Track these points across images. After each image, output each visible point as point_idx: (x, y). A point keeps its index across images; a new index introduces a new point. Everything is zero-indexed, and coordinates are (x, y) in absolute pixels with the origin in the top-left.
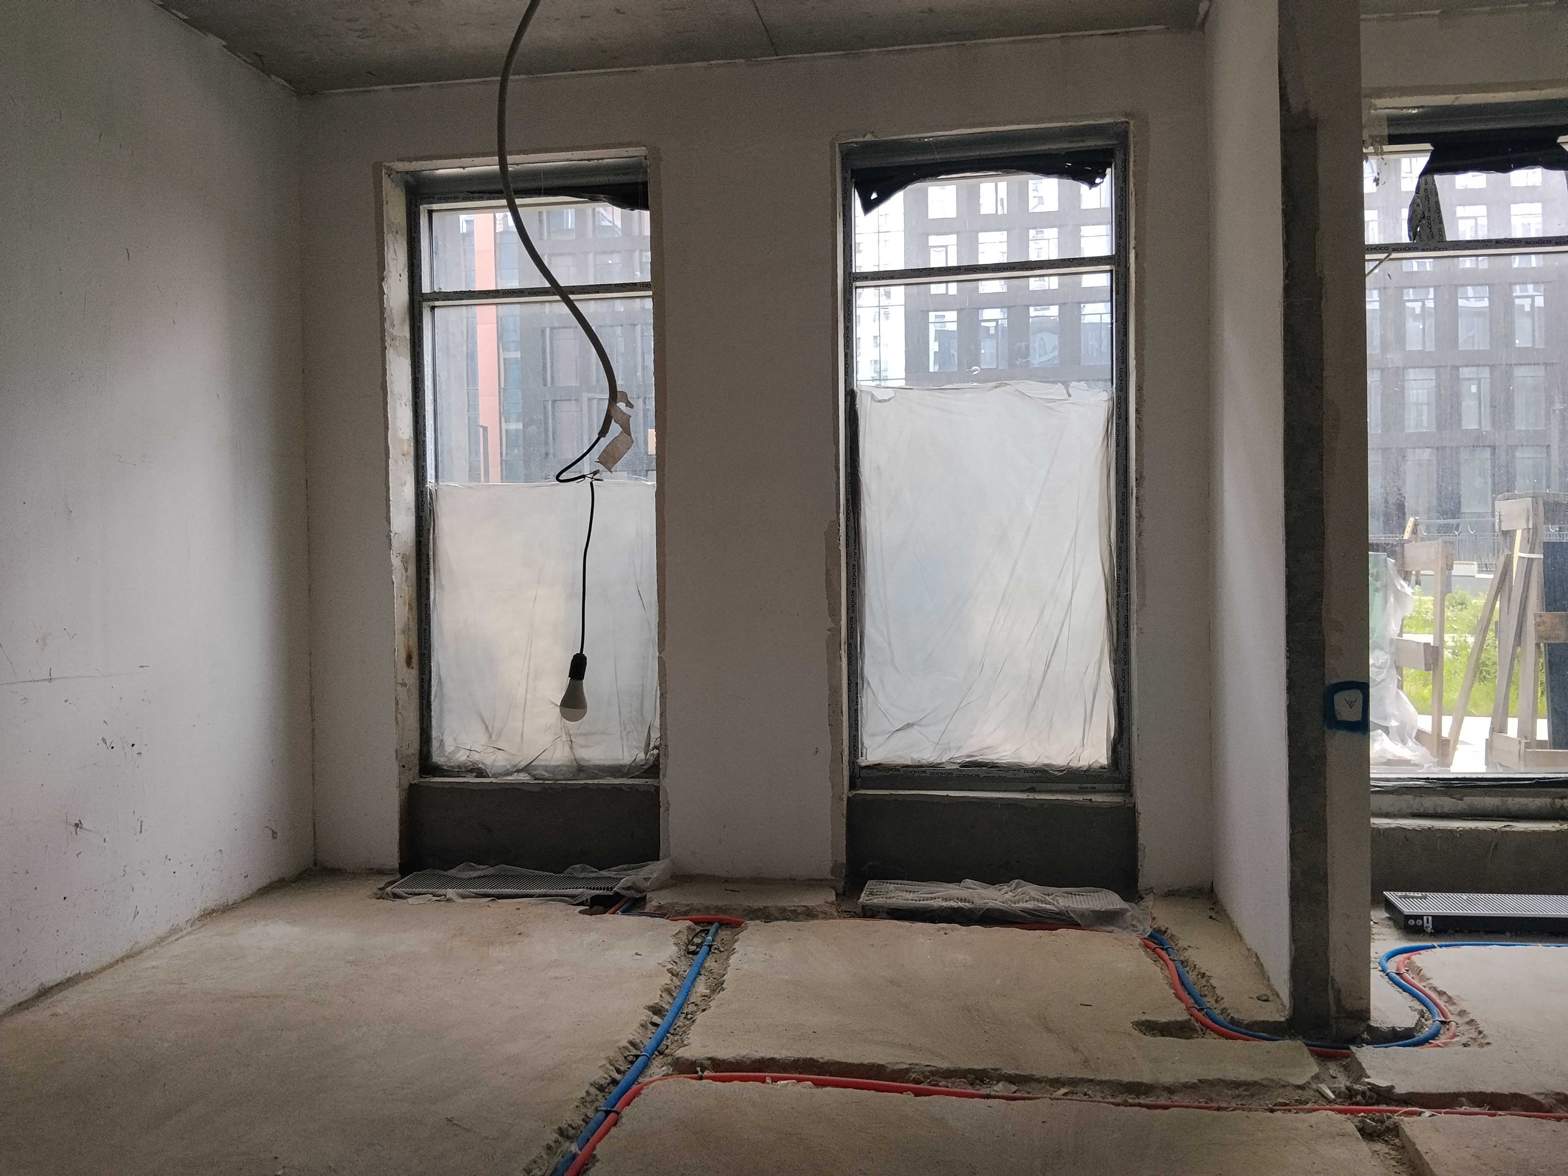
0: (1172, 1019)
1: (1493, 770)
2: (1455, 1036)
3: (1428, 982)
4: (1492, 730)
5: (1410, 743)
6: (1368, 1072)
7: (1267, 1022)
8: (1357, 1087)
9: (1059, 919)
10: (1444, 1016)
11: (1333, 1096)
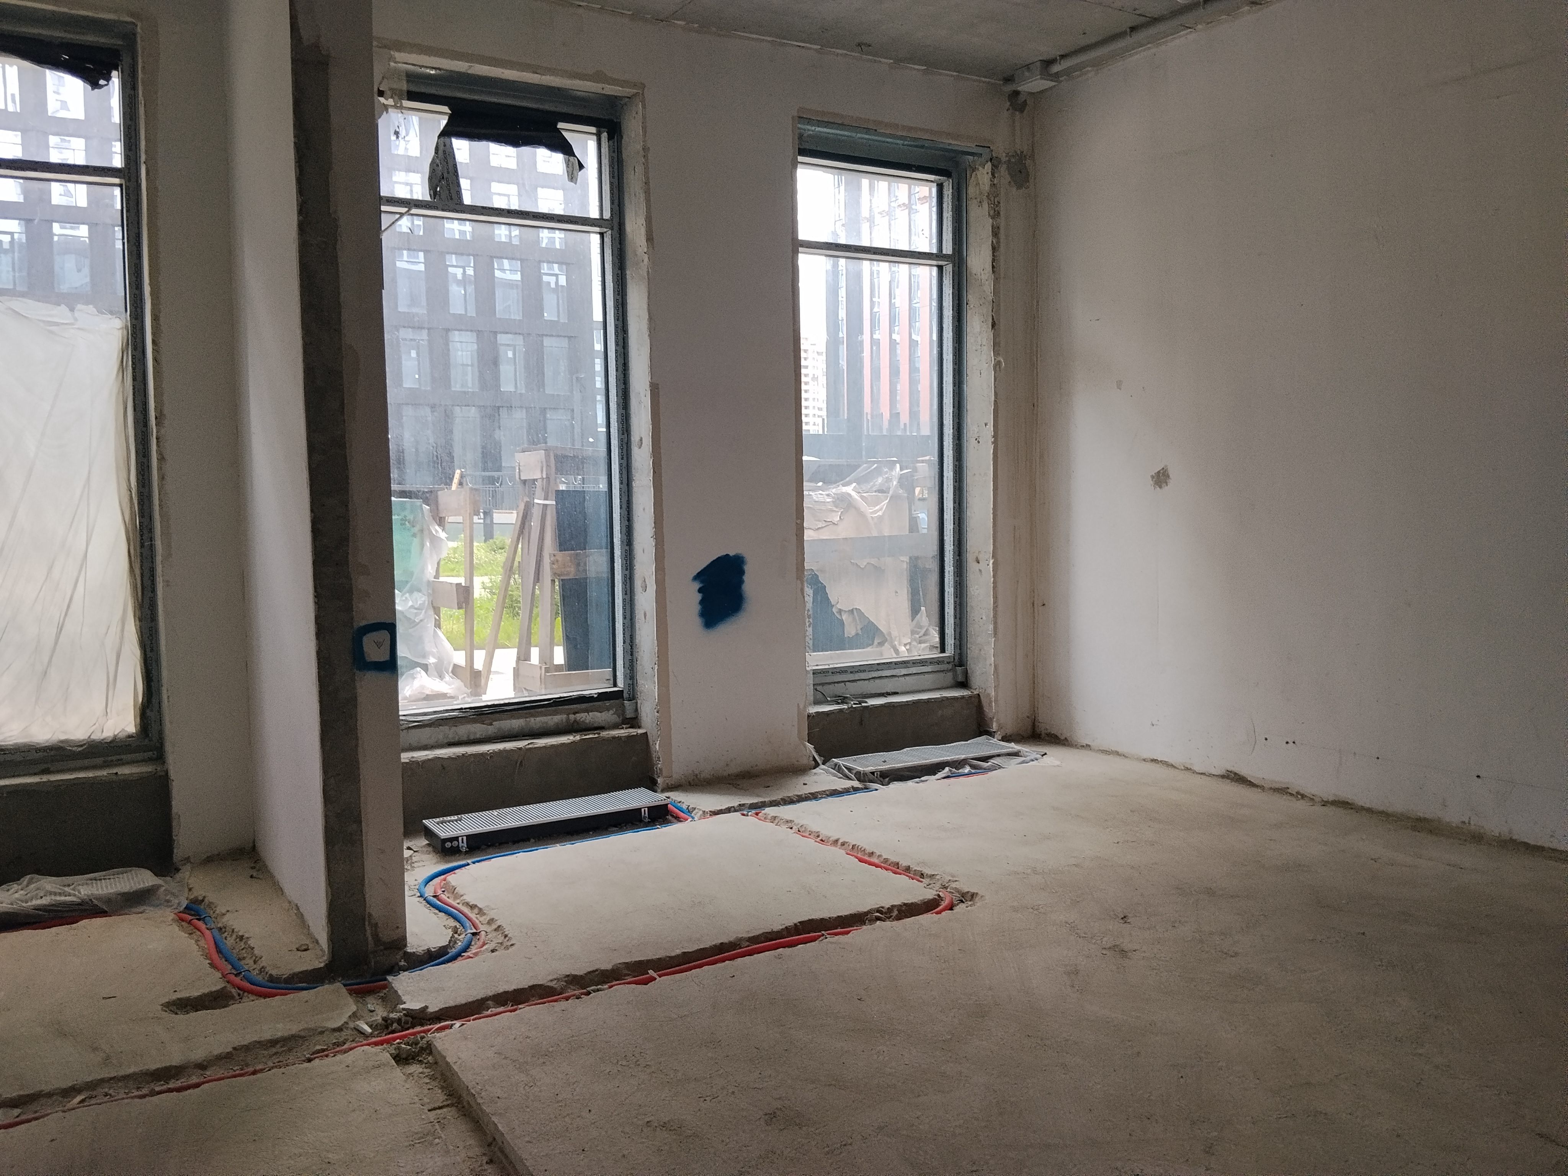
0: (206, 991)
1: (520, 694)
2: (484, 944)
3: (462, 898)
4: (519, 659)
5: (447, 678)
6: (404, 998)
7: (306, 971)
8: (392, 1015)
9: (82, 910)
10: (476, 928)
11: (369, 1030)
